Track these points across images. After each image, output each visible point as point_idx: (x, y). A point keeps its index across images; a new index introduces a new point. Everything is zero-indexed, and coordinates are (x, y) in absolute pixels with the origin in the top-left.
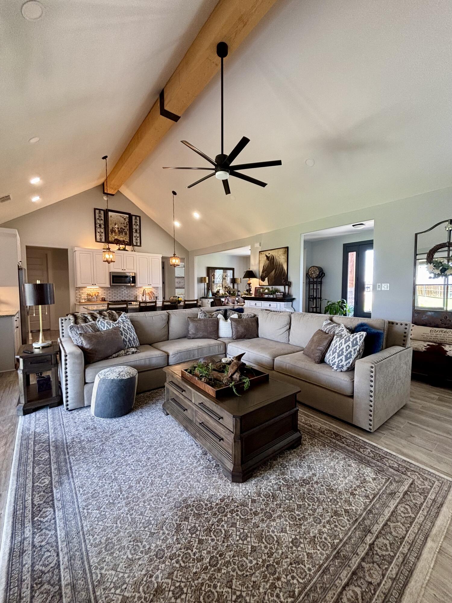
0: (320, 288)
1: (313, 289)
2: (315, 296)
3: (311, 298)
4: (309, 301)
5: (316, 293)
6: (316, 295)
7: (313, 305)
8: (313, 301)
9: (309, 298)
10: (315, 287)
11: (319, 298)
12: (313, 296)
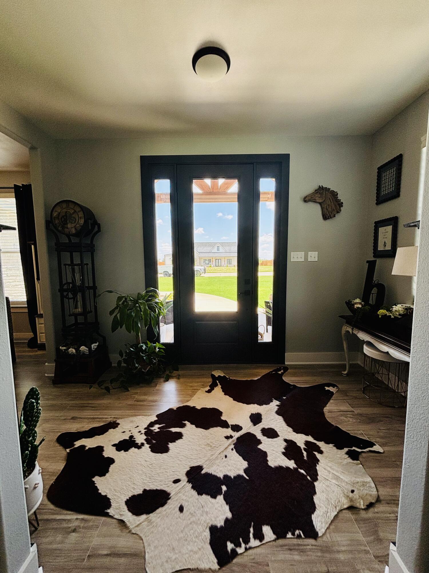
0: (90, 263)
1: (72, 264)
2: (78, 283)
3: (67, 290)
4: (62, 297)
5: (83, 275)
6: (83, 280)
7: (76, 307)
8: (75, 298)
9: (61, 290)
10: (77, 261)
11: (89, 288)
12: (74, 282)
